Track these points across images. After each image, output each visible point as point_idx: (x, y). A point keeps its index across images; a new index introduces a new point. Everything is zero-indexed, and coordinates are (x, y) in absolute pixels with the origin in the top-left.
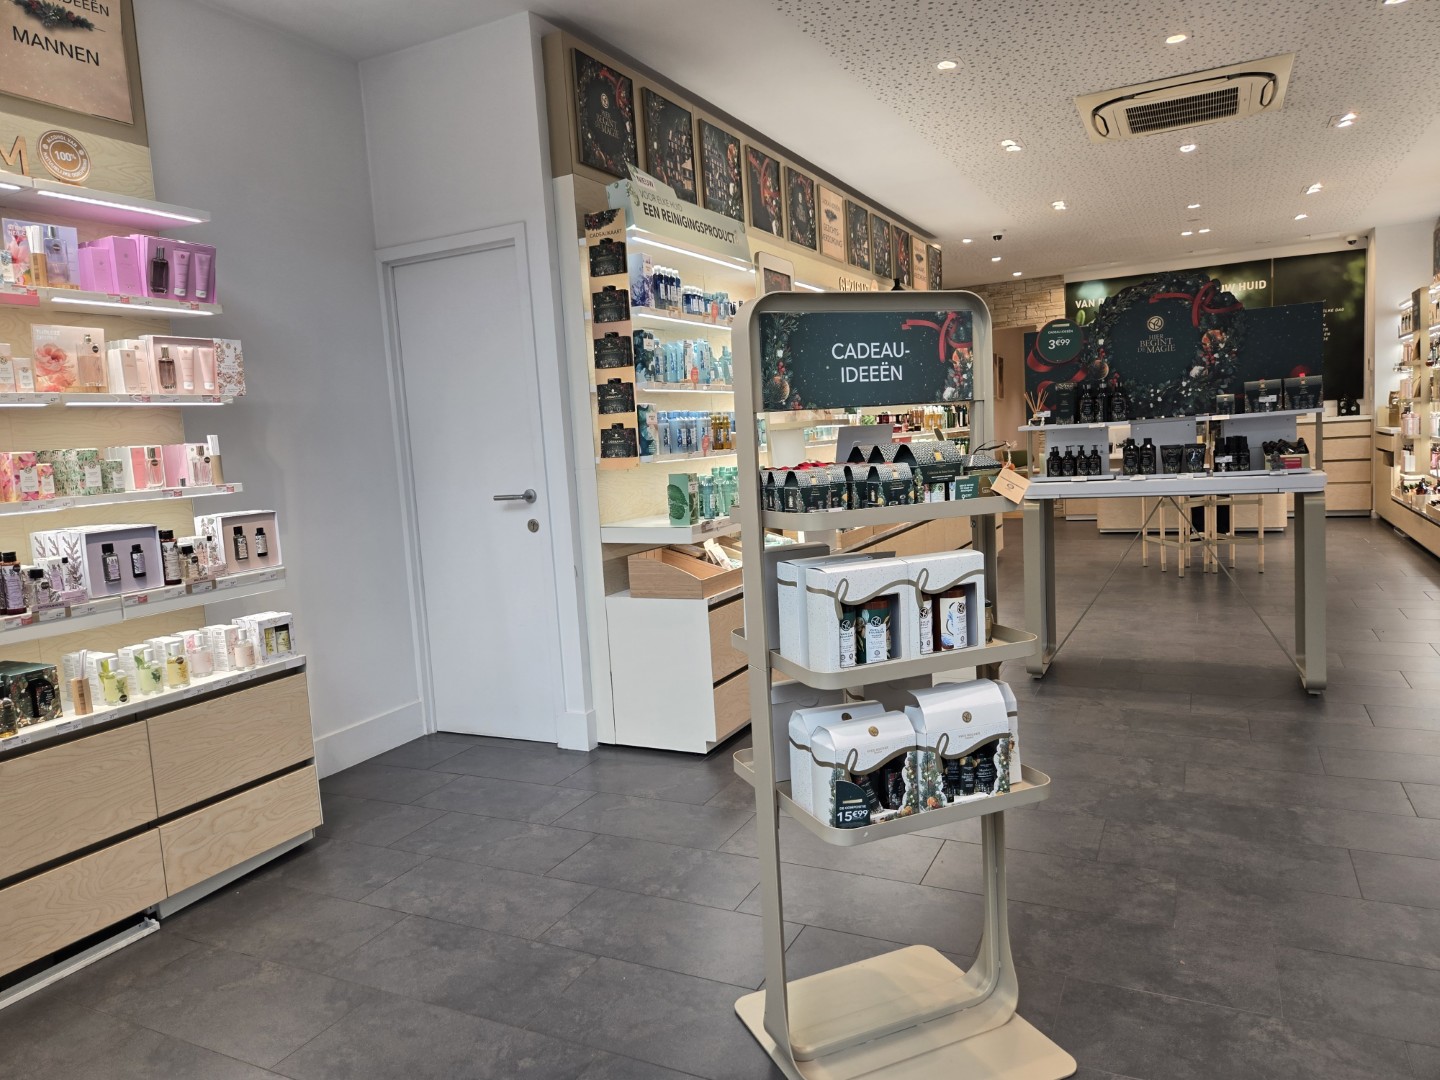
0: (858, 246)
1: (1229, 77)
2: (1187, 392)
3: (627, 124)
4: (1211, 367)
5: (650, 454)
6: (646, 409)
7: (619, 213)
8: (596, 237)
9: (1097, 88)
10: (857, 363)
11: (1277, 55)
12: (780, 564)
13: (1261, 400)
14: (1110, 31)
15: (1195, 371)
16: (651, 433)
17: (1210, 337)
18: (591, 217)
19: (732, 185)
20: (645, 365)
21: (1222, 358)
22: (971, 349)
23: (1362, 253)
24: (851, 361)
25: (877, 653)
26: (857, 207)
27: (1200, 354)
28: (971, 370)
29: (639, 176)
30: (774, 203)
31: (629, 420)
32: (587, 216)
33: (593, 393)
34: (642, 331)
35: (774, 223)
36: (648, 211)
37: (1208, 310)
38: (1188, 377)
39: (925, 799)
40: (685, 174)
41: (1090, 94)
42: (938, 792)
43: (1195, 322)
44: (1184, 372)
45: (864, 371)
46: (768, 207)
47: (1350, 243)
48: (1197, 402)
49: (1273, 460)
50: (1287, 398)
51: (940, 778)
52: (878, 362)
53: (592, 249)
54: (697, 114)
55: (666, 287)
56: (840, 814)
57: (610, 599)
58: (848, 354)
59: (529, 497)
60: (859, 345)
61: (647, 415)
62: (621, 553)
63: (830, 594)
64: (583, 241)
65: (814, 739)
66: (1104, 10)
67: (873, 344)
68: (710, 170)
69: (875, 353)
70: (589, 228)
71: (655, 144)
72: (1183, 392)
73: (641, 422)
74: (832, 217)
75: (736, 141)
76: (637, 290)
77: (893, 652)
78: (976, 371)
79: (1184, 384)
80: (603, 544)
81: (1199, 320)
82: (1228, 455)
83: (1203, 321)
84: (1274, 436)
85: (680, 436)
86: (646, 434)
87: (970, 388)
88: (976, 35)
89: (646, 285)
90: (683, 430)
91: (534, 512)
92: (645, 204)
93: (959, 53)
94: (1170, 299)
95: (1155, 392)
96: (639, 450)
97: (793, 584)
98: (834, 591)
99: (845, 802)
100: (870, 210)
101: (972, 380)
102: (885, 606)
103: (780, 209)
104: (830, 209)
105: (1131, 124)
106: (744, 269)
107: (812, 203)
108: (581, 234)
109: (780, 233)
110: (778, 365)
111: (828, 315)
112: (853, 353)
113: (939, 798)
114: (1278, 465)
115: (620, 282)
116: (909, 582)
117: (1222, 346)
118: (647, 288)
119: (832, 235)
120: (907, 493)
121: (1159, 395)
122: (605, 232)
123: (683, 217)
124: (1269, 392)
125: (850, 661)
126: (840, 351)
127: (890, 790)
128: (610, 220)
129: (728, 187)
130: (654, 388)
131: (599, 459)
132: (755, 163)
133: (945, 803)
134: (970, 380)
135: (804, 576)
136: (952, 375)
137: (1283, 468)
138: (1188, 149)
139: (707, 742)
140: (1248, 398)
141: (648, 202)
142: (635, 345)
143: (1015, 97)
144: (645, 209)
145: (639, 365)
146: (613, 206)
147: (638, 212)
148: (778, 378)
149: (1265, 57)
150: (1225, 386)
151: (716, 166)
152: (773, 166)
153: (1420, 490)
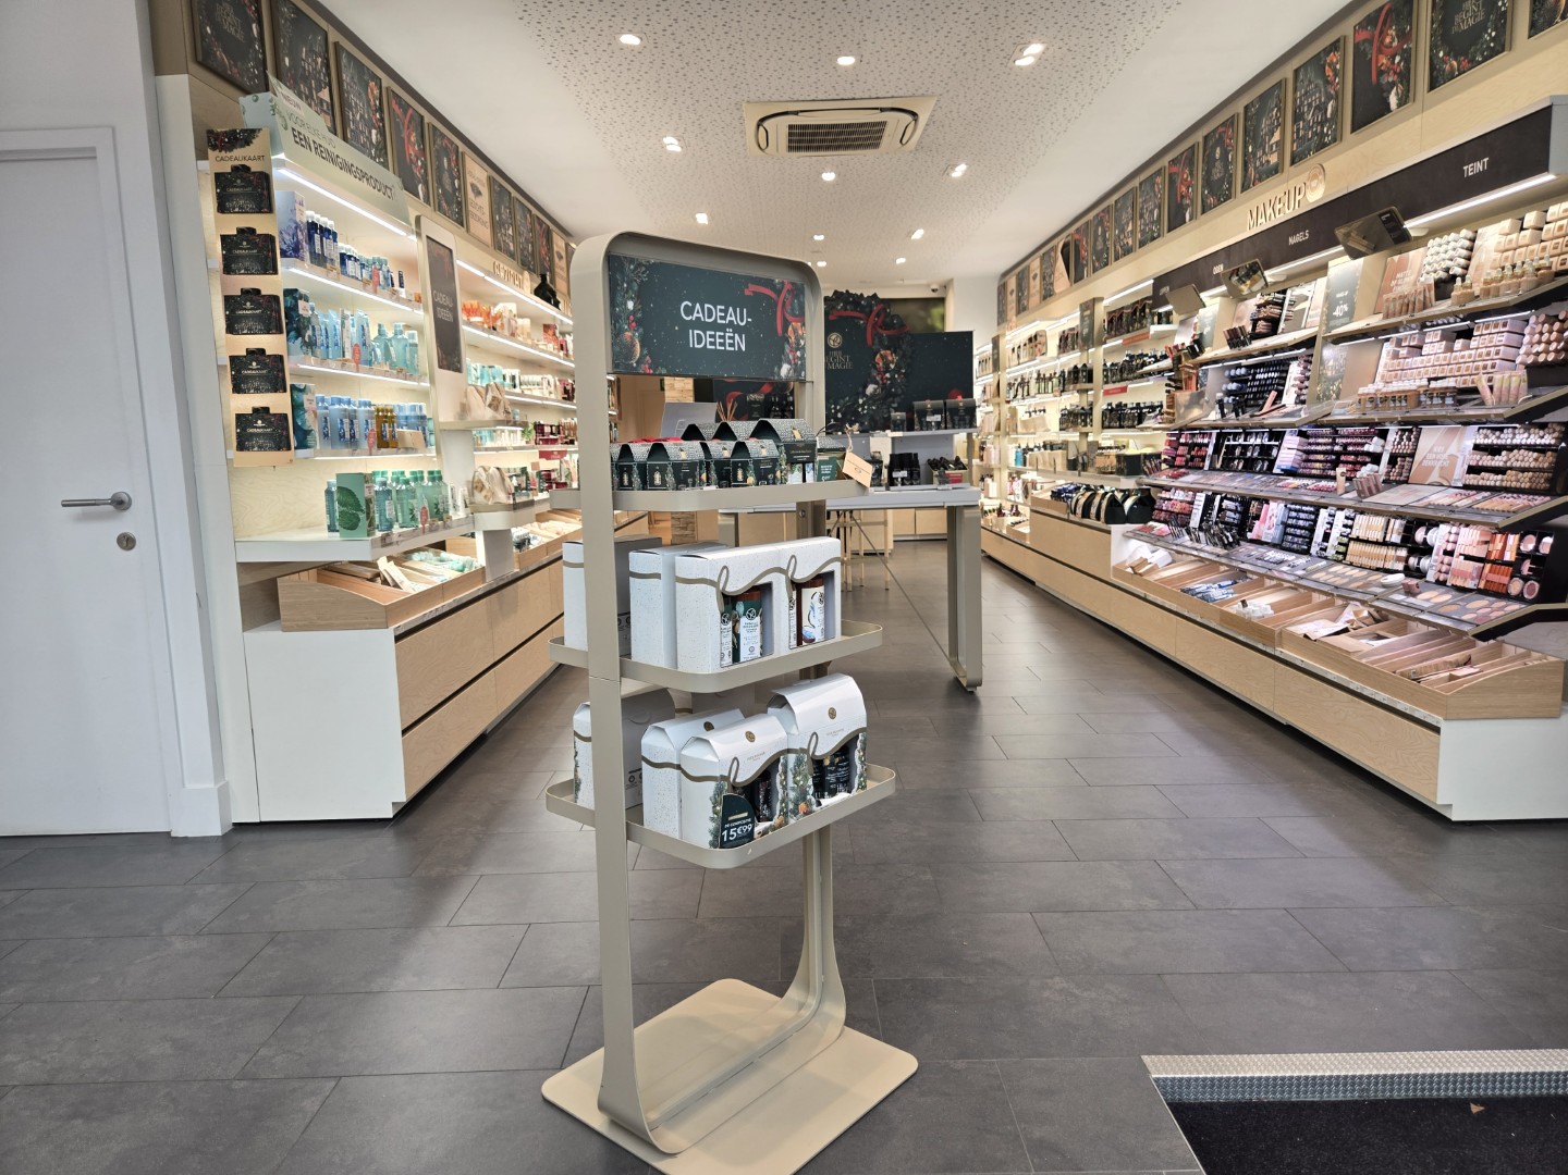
0: (503, 231)
1: (882, 110)
2: (863, 409)
3: (254, 26)
4: (884, 387)
5: (309, 447)
6: (302, 391)
7: (260, 134)
8: (224, 162)
9: (767, 98)
10: (704, 327)
11: (923, 95)
12: (632, 555)
13: (929, 419)
14: (792, 38)
15: (870, 389)
16: (310, 422)
17: (882, 357)
18: (218, 134)
19: (374, 132)
20: (299, 333)
21: (892, 378)
22: (804, 325)
23: (941, 301)
24: (698, 324)
25: (752, 650)
26: (500, 186)
27: (874, 373)
28: (803, 348)
29: (284, 92)
30: (420, 163)
31: (279, 403)
32: (210, 132)
33: (223, 367)
34: (296, 290)
35: (420, 187)
36: (298, 140)
37: (880, 331)
38: (864, 395)
39: (796, 805)
40: (322, 105)
41: (759, 102)
42: (808, 797)
43: (869, 342)
44: (860, 389)
45: (711, 336)
46: (413, 166)
47: (933, 290)
48: (872, 419)
49: (940, 476)
50: (949, 417)
51: (810, 782)
52: (722, 328)
53: (219, 177)
54: (334, 36)
55: (322, 240)
56: (725, 832)
57: (249, 635)
58: (695, 315)
59: (120, 503)
60: (706, 306)
61: (305, 398)
62: (264, 576)
63: (711, 583)
64: (203, 164)
65: (684, 752)
66: (793, 15)
67: (719, 307)
68: (351, 108)
69: (721, 318)
70: (214, 148)
71: (287, 60)
72: (860, 410)
73: (297, 407)
74: (478, 193)
75: (378, 81)
76: (287, 238)
77: (766, 648)
78: (807, 348)
79: (861, 401)
80: (238, 564)
81: (873, 340)
82: (902, 469)
83: (876, 341)
84: (936, 454)
85: (342, 428)
86: (304, 422)
87: (803, 367)
88: (668, 13)
89: (299, 233)
90: (346, 421)
91: (125, 524)
92: (293, 129)
93: (646, 29)
94: (847, 317)
95: (835, 409)
96: (293, 443)
97: (657, 576)
98: (716, 580)
99: (731, 818)
100: (514, 194)
101: (804, 359)
102: (758, 595)
103: (426, 171)
104: (475, 182)
105: (790, 141)
106: (403, 233)
107: (459, 172)
108: (201, 155)
109: (427, 200)
110: (628, 318)
111: (678, 267)
112: (701, 315)
113: (809, 804)
114: (944, 480)
115: (261, 224)
116: (780, 570)
117: (892, 366)
118: (300, 237)
119: (478, 213)
120: (774, 473)
121: (838, 411)
122: (239, 155)
123: (338, 156)
124: (934, 412)
125: (728, 659)
126: (689, 311)
127: (761, 801)
128: (248, 143)
129: (370, 133)
130: (309, 364)
131: (233, 453)
132: (399, 111)
133: (814, 808)
134: (802, 358)
135: (673, 567)
136: (788, 351)
137: (948, 483)
138: (829, 177)
139: (393, 803)
140: (918, 416)
141: (297, 128)
142: (285, 308)
143: (688, 91)
144: (295, 136)
145: (293, 333)
146: (250, 123)
147: (286, 137)
148: (628, 334)
149: (913, 96)
150: (895, 405)
151: (356, 103)
152: (418, 119)
153: (1000, 512)
